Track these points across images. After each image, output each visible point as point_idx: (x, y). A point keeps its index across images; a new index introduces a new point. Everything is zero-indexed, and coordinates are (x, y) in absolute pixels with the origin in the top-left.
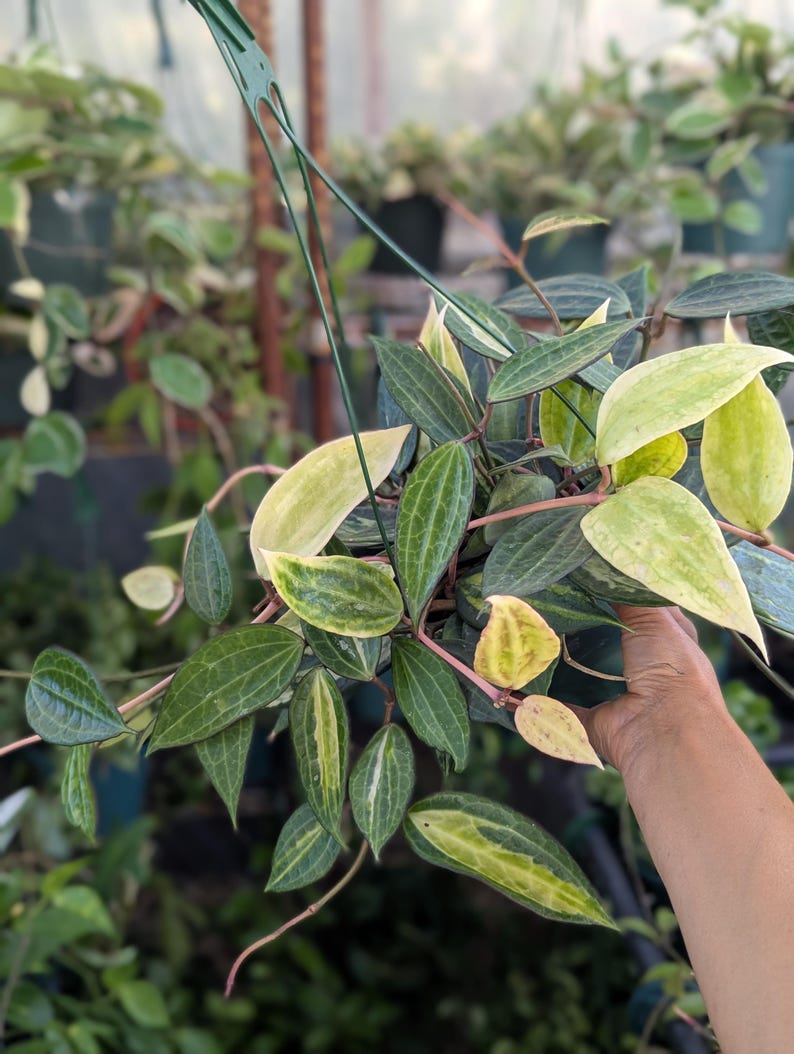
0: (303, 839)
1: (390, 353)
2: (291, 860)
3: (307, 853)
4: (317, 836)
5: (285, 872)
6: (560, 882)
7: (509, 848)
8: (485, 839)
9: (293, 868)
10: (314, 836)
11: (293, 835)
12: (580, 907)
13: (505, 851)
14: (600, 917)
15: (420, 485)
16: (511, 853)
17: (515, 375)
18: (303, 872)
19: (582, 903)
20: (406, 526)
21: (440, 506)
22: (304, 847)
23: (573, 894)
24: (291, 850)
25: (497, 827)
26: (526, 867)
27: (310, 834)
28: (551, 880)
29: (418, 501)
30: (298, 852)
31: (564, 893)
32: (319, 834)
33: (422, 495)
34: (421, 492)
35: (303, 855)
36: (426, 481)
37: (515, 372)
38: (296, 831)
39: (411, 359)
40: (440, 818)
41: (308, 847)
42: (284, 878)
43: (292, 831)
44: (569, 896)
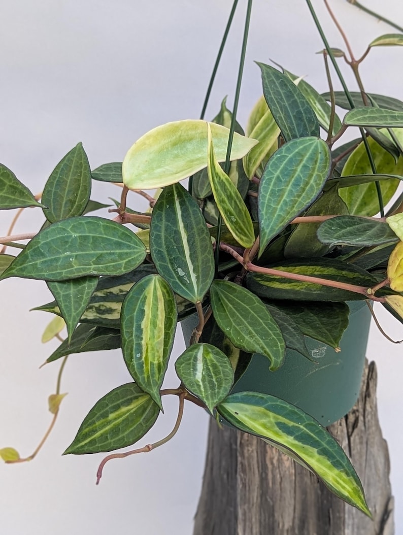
0: (117, 413)
1: (272, 75)
2: (101, 429)
3: (119, 424)
4: (132, 411)
5: (93, 437)
6: (336, 471)
7: (299, 441)
8: (280, 431)
9: (102, 435)
10: (128, 411)
11: (107, 408)
12: (349, 492)
13: (296, 442)
14: (360, 502)
15: (286, 157)
16: (300, 444)
17: (364, 117)
18: (112, 439)
19: (350, 489)
20: (270, 179)
21: (299, 175)
22: (115, 419)
23: (344, 481)
24: (102, 420)
25: (291, 424)
26: (312, 456)
27: (124, 409)
28: (329, 468)
29: (282, 166)
30: (110, 422)
31: (338, 479)
32: (134, 410)
33: (286, 164)
34: (285, 162)
35: (114, 425)
36: (290, 156)
37: (365, 116)
38: (110, 406)
39: (286, 85)
40: (246, 410)
41: (121, 419)
42: (90, 442)
43: (107, 405)
44: (341, 482)
